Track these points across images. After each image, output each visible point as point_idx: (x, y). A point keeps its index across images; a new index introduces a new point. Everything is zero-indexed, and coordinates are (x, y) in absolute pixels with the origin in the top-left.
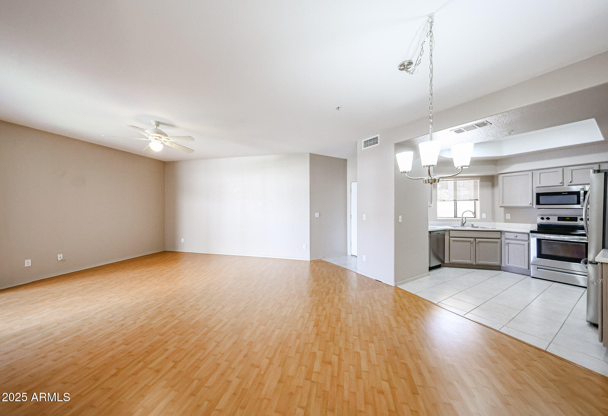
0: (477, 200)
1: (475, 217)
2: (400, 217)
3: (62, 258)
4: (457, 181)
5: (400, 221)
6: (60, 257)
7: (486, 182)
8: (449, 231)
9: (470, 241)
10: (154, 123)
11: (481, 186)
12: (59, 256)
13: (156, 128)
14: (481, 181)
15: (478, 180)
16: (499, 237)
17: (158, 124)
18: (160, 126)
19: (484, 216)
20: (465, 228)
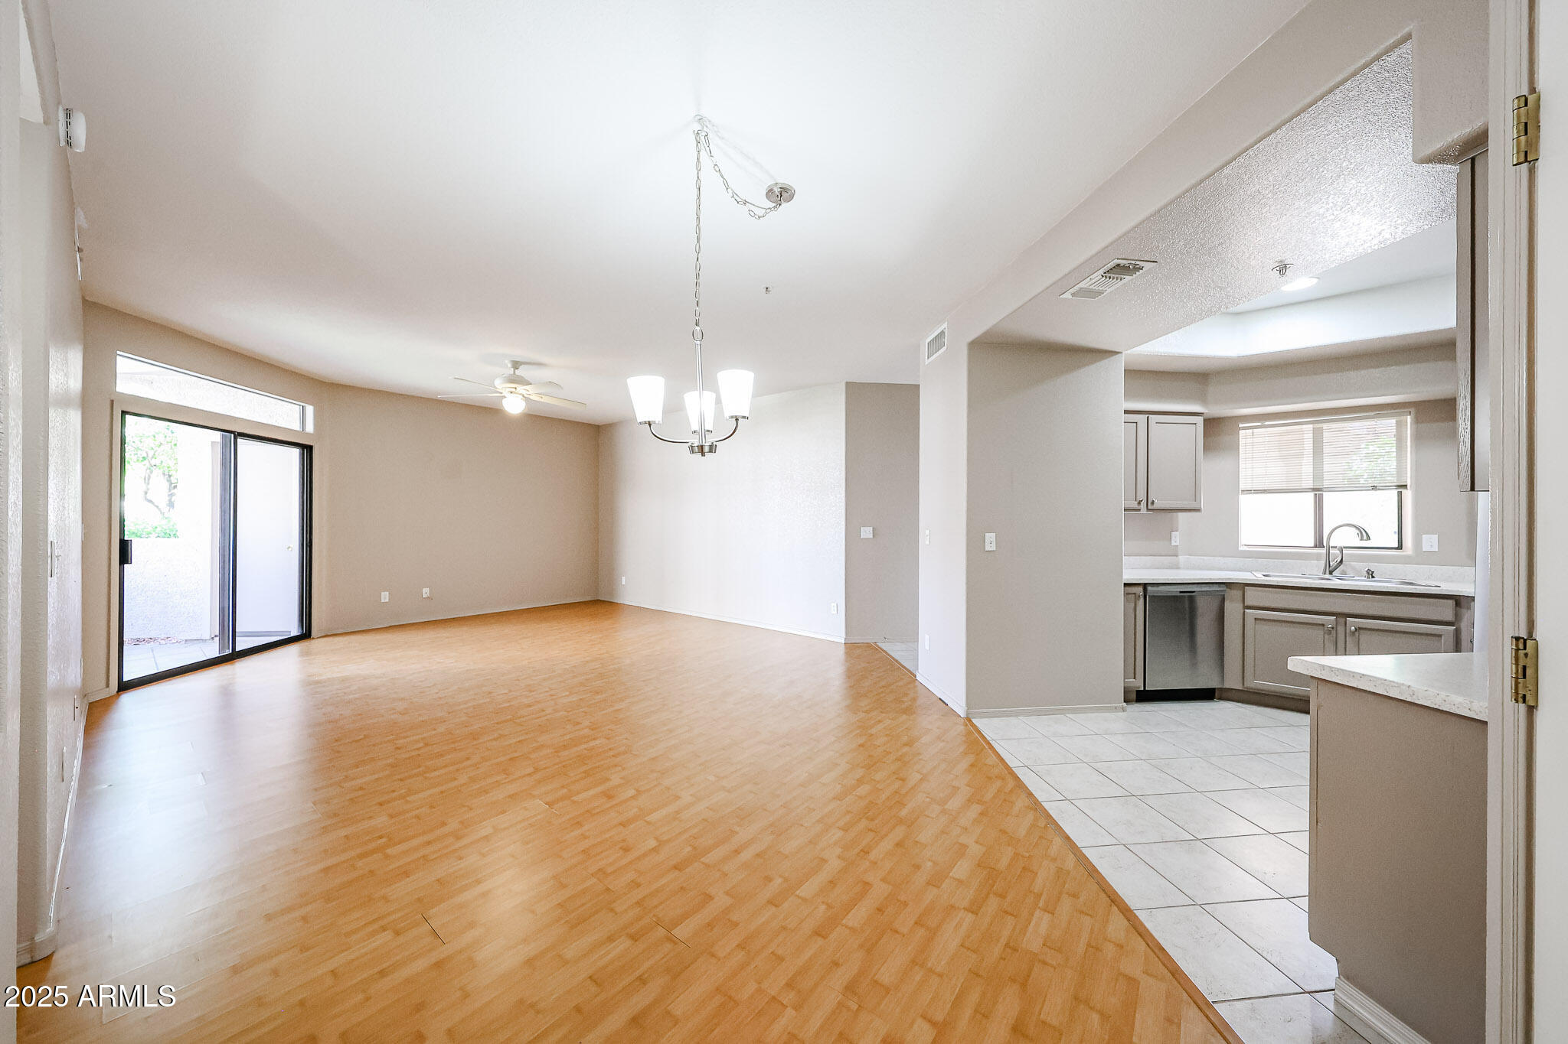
0: (1405, 486)
1: (1400, 547)
2: (990, 537)
3: (428, 593)
4: (1325, 426)
5: (991, 546)
6: (426, 592)
7: (1437, 421)
8: (1243, 586)
9: (1323, 625)
10: (510, 365)
11: (1418, 437)
12: (424, 590)
13: (514, 372)
14: (1417, 421)
15: (1409, 417)
16: (1450, 617)
17: (516, 365)
18: (521, 367)
19: (1430, 543)
20: (1328, 582)
